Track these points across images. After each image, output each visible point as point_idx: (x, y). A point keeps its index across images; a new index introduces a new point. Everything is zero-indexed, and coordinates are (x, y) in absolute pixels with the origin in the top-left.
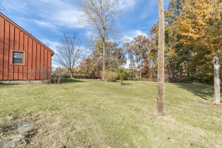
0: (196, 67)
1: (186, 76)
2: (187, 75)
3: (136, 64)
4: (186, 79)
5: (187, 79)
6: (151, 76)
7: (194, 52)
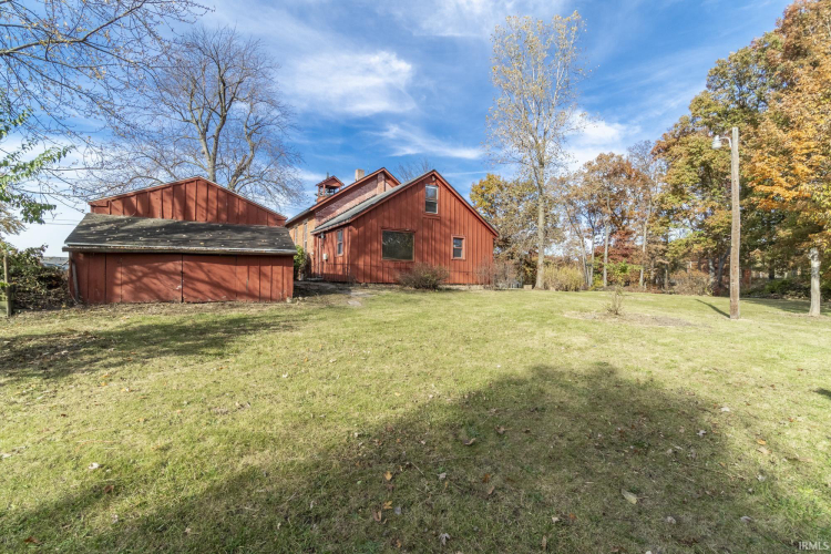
0: (789, 259)
1: (764, 279)
2: (767, 275)
3: (589, 243)
4: (763, 286)
5: (767, 287)
6: (641, 280)
7: (785, 228)
